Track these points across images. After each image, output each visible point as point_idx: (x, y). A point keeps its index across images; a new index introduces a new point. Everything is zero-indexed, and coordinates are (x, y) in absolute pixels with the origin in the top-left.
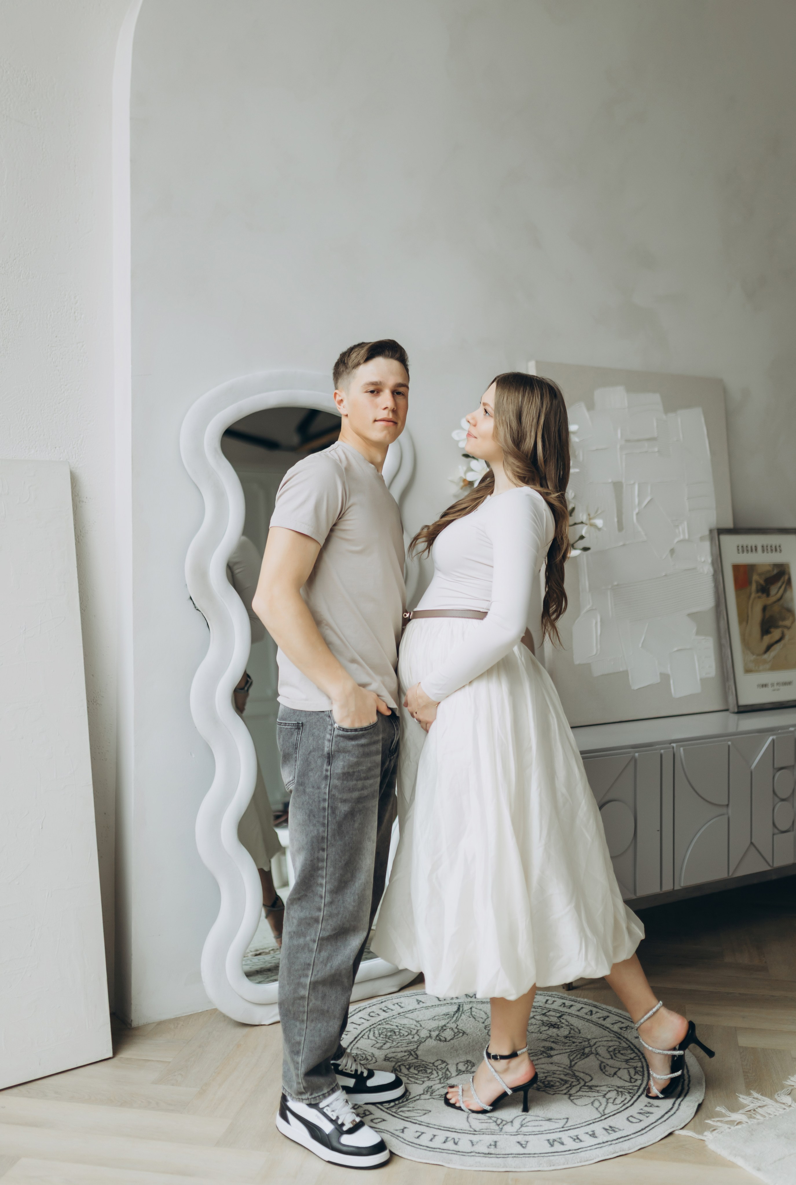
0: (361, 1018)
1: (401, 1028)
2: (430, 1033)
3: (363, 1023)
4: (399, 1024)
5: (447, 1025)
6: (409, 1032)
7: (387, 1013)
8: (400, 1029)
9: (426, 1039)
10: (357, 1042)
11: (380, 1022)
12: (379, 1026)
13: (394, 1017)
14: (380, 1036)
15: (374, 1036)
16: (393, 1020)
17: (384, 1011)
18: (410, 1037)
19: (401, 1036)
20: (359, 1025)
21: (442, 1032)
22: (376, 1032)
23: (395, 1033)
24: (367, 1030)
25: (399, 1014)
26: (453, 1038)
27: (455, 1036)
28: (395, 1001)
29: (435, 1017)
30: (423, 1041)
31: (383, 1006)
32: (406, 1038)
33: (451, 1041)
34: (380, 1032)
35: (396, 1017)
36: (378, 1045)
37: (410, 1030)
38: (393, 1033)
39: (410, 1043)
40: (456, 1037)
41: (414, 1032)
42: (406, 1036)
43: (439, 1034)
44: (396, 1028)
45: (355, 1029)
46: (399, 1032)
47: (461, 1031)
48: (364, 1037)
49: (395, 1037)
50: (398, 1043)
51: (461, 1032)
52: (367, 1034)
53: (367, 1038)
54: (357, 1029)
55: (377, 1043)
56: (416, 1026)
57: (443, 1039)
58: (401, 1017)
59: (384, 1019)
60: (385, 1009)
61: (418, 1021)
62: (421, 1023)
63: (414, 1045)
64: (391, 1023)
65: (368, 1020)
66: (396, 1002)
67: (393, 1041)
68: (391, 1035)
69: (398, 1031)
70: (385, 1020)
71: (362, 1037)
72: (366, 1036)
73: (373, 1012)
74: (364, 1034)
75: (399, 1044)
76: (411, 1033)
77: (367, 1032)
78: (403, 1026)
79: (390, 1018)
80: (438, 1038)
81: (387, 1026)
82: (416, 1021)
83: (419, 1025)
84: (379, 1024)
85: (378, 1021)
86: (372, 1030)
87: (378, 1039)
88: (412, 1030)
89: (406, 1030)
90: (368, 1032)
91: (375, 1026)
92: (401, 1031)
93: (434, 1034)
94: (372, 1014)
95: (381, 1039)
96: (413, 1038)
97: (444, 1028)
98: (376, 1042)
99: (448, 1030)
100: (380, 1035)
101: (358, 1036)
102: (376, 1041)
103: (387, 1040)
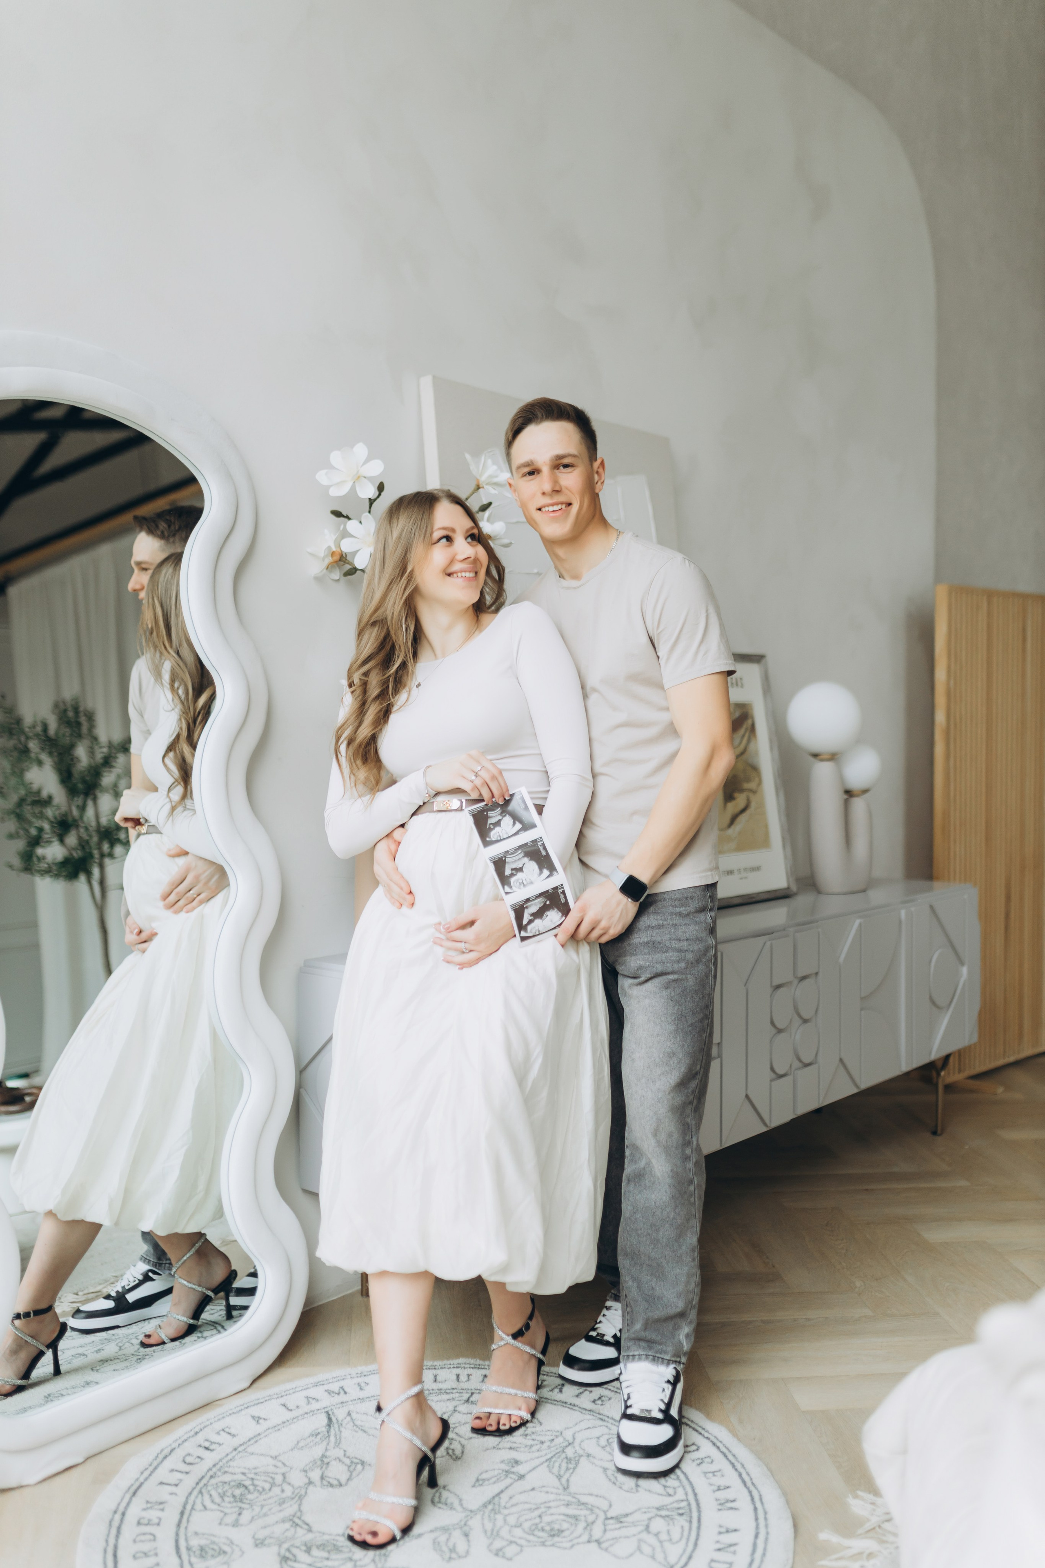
0: (172, 1470)
1: (252, 1476)
2: (306, 1476)
3: (181, 1480)
4: (245, 1468)
5: (328, 1454)
6: (270, 1480)
7: (215, 1452)
8: (252, 1479)
9: (307, 1489)
10: (188, 1521)
11: (211, 1473)
12: (213, 1481)
13: (229, 1457)
14: (223, 1500)
15: (213, 1501)
16: (231, 1463)
17: (207, 1448)
18: (276, 1490)
19: (261, 1493)
20: (176, 1485)
21: (326, 1468)
22: (213, 1493)
23: (246, 1487)
24: (195, 1492)
25: (235, 1449)
26: (351, 1476)
27: (351, 1473)
28: (218, 1426)
29: (298, 1442)
30: (303, 1492)
31: (200, 1439)
32: (271, 1494)
33: (350, 1482)
34: (220, 1491)
35: (234, 1457)
36: (230, 1519)
37: (271, 1477)
38: (244, 1488)
39: (284, 1502)
40: (354, 1474)
41: (279, 1479)
42: (270, 1490)
43: (323, 1473)
44: (243, 1477)
45: (173, 1496)
46: (253, 1485)
47: (356, 1461)
48: (195, 1507)
49: (250, 1497)
50: (262, 1506)
51: (358, 1463)
52: (199, 1501)
53: (202, 1508)
54: (176, 1494)
55: (226, 1514)
56: (275, 1466)
57: (335, 1482)
58: (241, 1454)
59: (214, 1465)
60: (207, 1444)
61: (276, 1457)
62: (280, 1458)
63: (291, 1506)
64: (230, 1470)
65: (187, 1473)
66: (221, 1428)
67: (251, 1505)
68: (241, 1495)
69: (250, 1482)
70: (218, 1466)
71: (193, 1508)
72: (199, 1506)
73: (189, 1454)
74: (194, 1502)
75: (265, 1509)
76: (274, 1483)
77: (197, 1497)
78: (254, 1471)
79: (224, 1461)
80: (325, 1483)
81: (227, 1478)
82: (271, 1457)
83: (280, 1464)
84: (212, 1477)
85: (205, 1470)
86: (204, 1491)
87: (222, 1507)
88: (273, 1476)
89: (263, 1478)
90: (200, 1496)
91: (204, 1481)
92: (256, 1482)
93: (315, 1475)
94: (188, 1459)
95: (229, 1505)
96: (283, 1491)
97: (326, 1460)
98: (222, 1514)
99: (333, 1463)
100: (222, 1497)
101: (184, 1507)
102: (222, 1511)
103: (240, 1504)
